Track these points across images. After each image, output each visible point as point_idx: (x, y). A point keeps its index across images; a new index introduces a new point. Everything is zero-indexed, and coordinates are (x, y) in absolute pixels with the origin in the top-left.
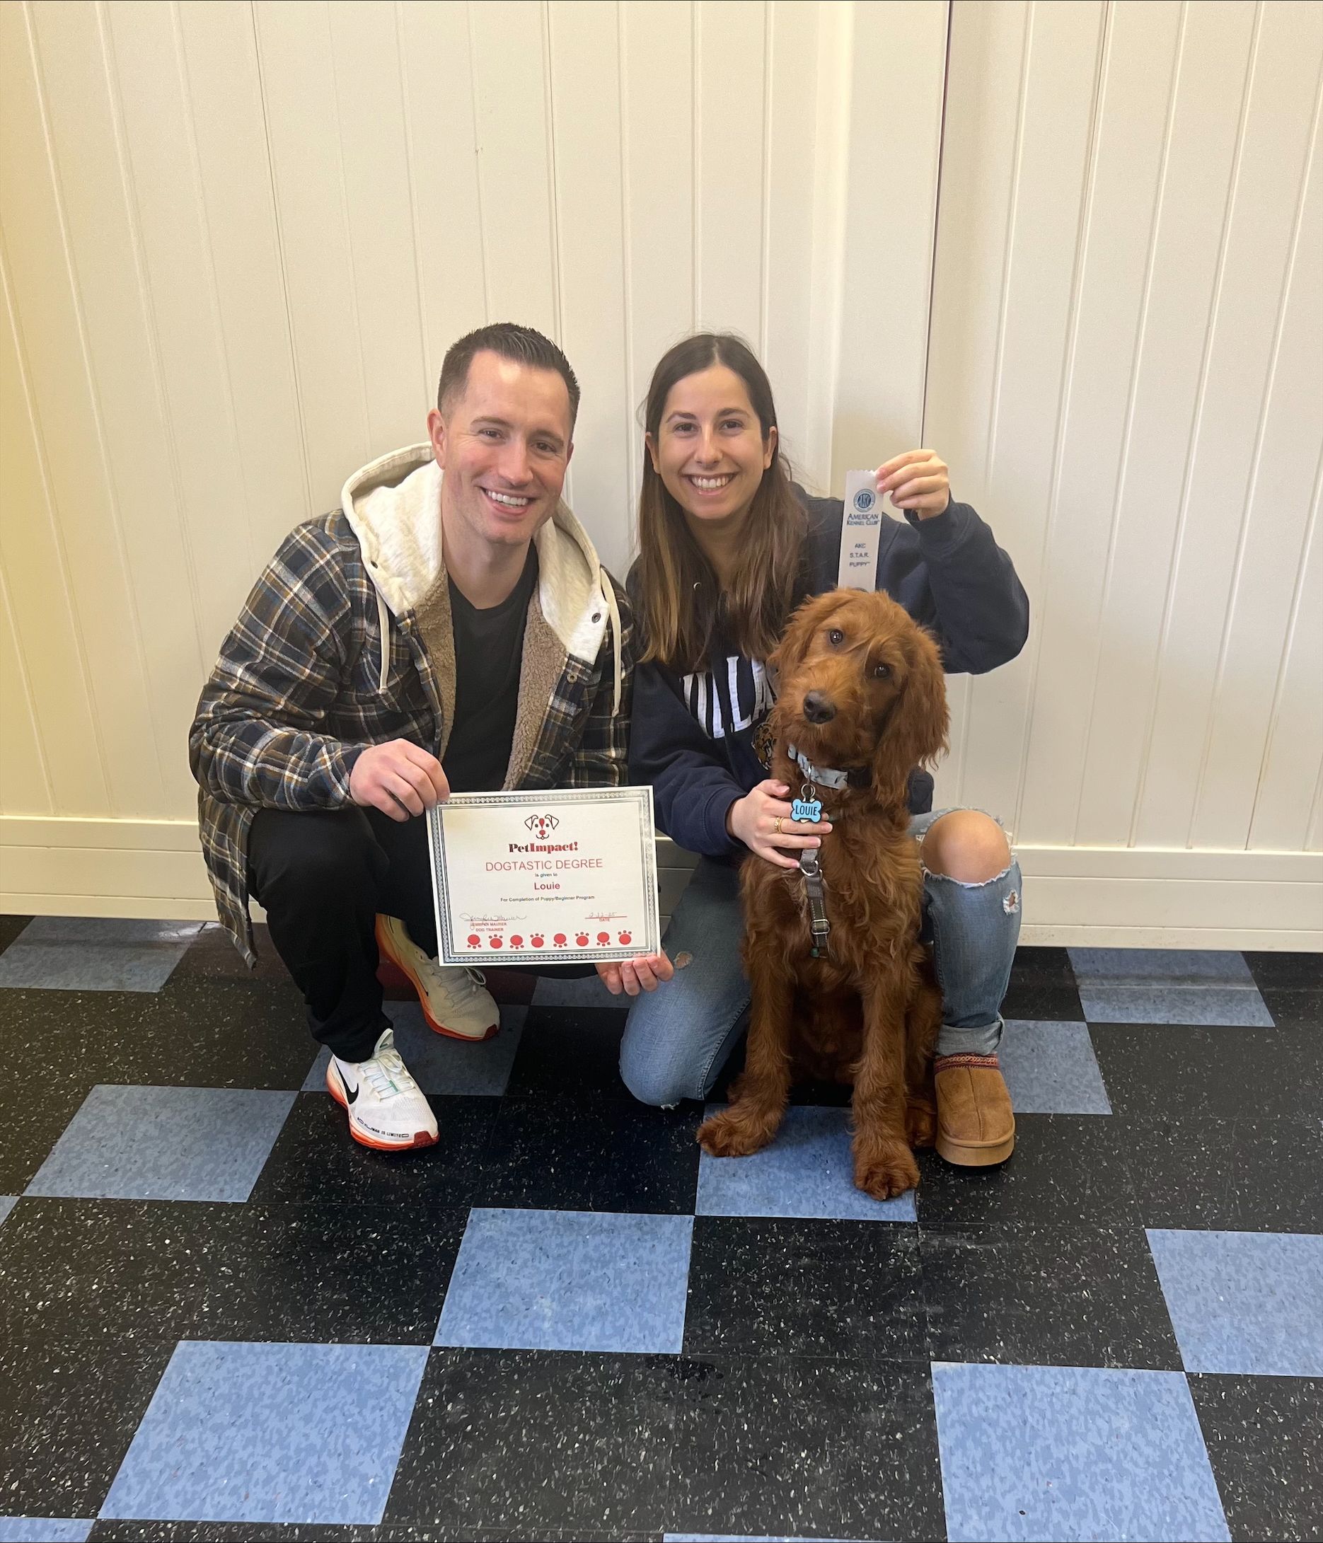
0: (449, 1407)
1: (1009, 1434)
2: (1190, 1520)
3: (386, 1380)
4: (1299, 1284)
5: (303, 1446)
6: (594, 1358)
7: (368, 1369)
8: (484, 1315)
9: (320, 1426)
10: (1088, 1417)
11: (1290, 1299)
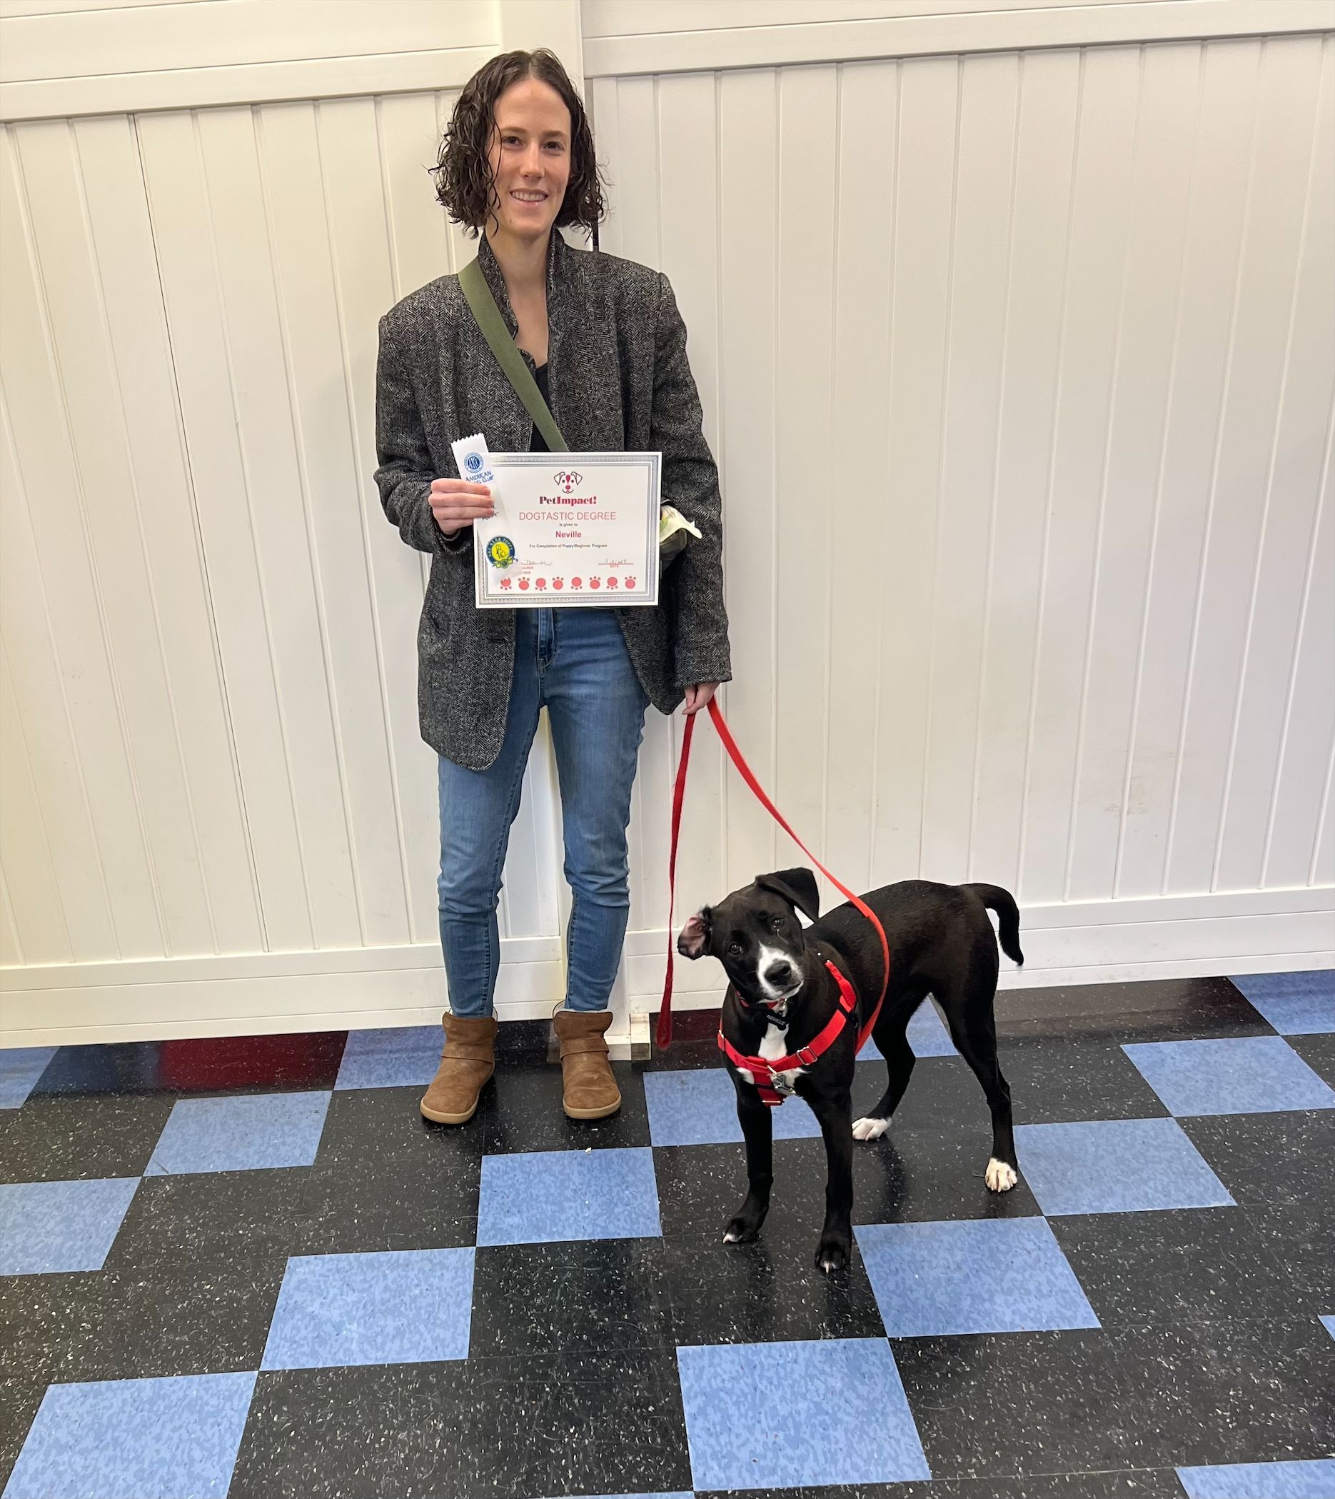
0: (275, 1419)
1: (742, 1399)
2: (893, 1455)
3: (222, 1402)
5: (155, 1460)
6: (395, 1368)
7: (207, 1393)
8: (302, 1342)
9: (168, 1442)
10: (808, 1380)
11: (974, 1272)
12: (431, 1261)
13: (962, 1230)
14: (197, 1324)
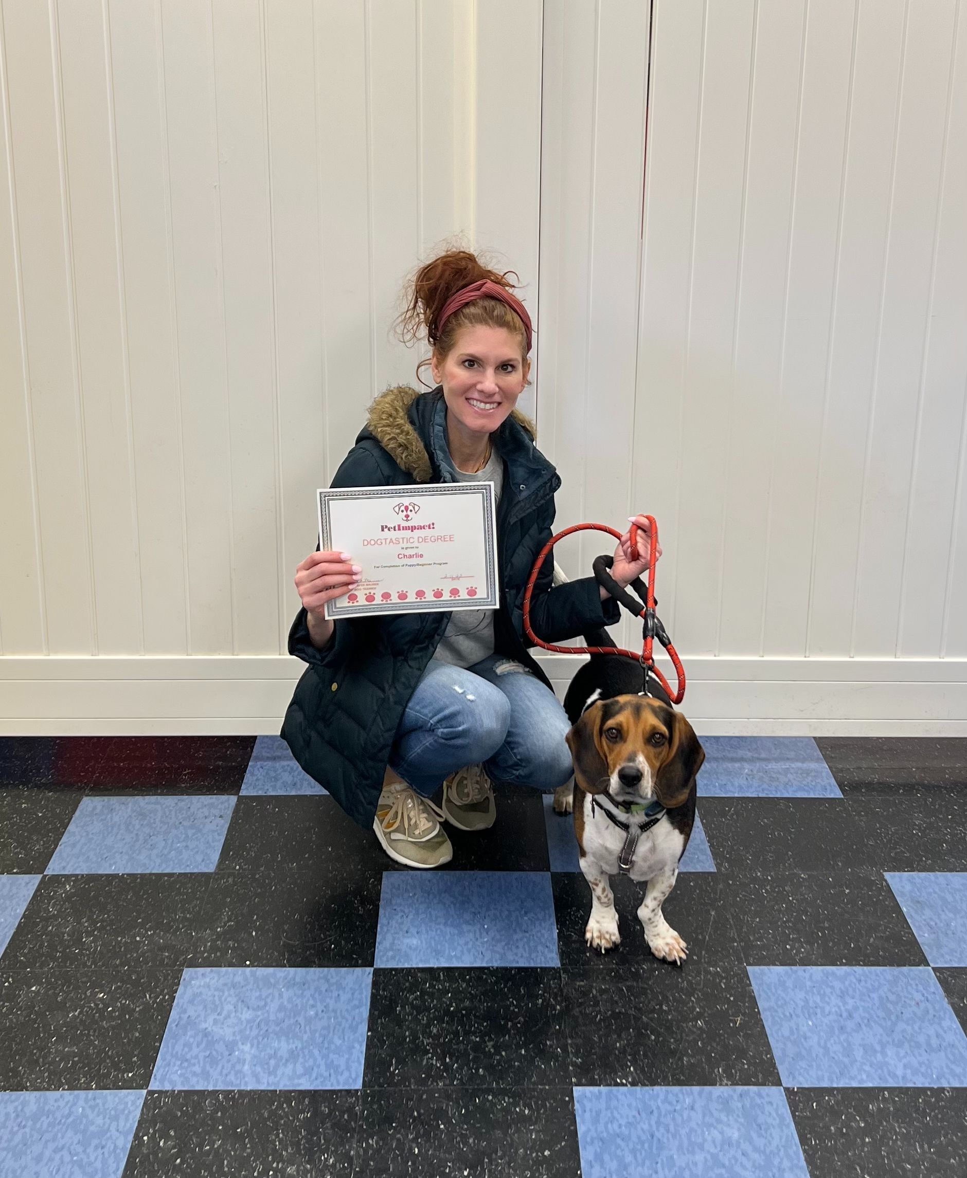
0: (161, 1144)
1: (639, 1147)
3: (108, 1121)
4: (872, 1009)
6: (287, 1095)
7: (93, 1112)
8: (193, 1061)
9: (49, 1164)
10: (705, 1129)
11: (866, 1021)
12: (328, 981)
13: (852, 977)
14: (88, 1035)
